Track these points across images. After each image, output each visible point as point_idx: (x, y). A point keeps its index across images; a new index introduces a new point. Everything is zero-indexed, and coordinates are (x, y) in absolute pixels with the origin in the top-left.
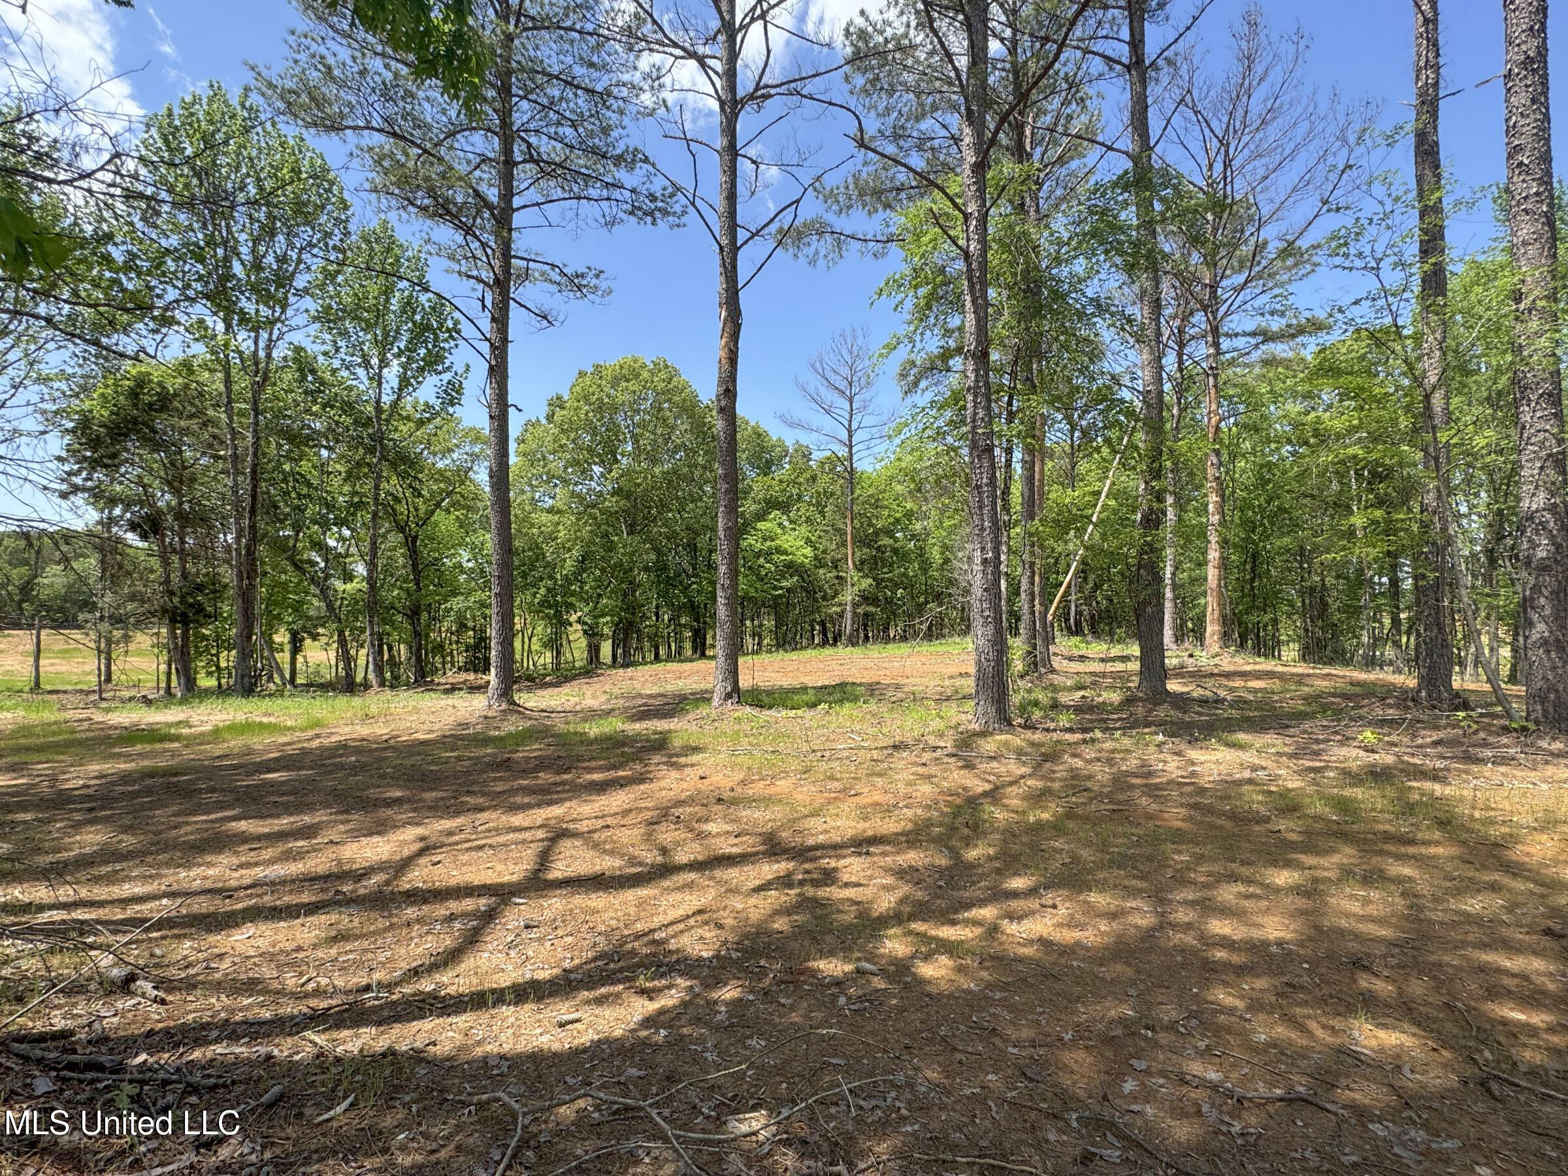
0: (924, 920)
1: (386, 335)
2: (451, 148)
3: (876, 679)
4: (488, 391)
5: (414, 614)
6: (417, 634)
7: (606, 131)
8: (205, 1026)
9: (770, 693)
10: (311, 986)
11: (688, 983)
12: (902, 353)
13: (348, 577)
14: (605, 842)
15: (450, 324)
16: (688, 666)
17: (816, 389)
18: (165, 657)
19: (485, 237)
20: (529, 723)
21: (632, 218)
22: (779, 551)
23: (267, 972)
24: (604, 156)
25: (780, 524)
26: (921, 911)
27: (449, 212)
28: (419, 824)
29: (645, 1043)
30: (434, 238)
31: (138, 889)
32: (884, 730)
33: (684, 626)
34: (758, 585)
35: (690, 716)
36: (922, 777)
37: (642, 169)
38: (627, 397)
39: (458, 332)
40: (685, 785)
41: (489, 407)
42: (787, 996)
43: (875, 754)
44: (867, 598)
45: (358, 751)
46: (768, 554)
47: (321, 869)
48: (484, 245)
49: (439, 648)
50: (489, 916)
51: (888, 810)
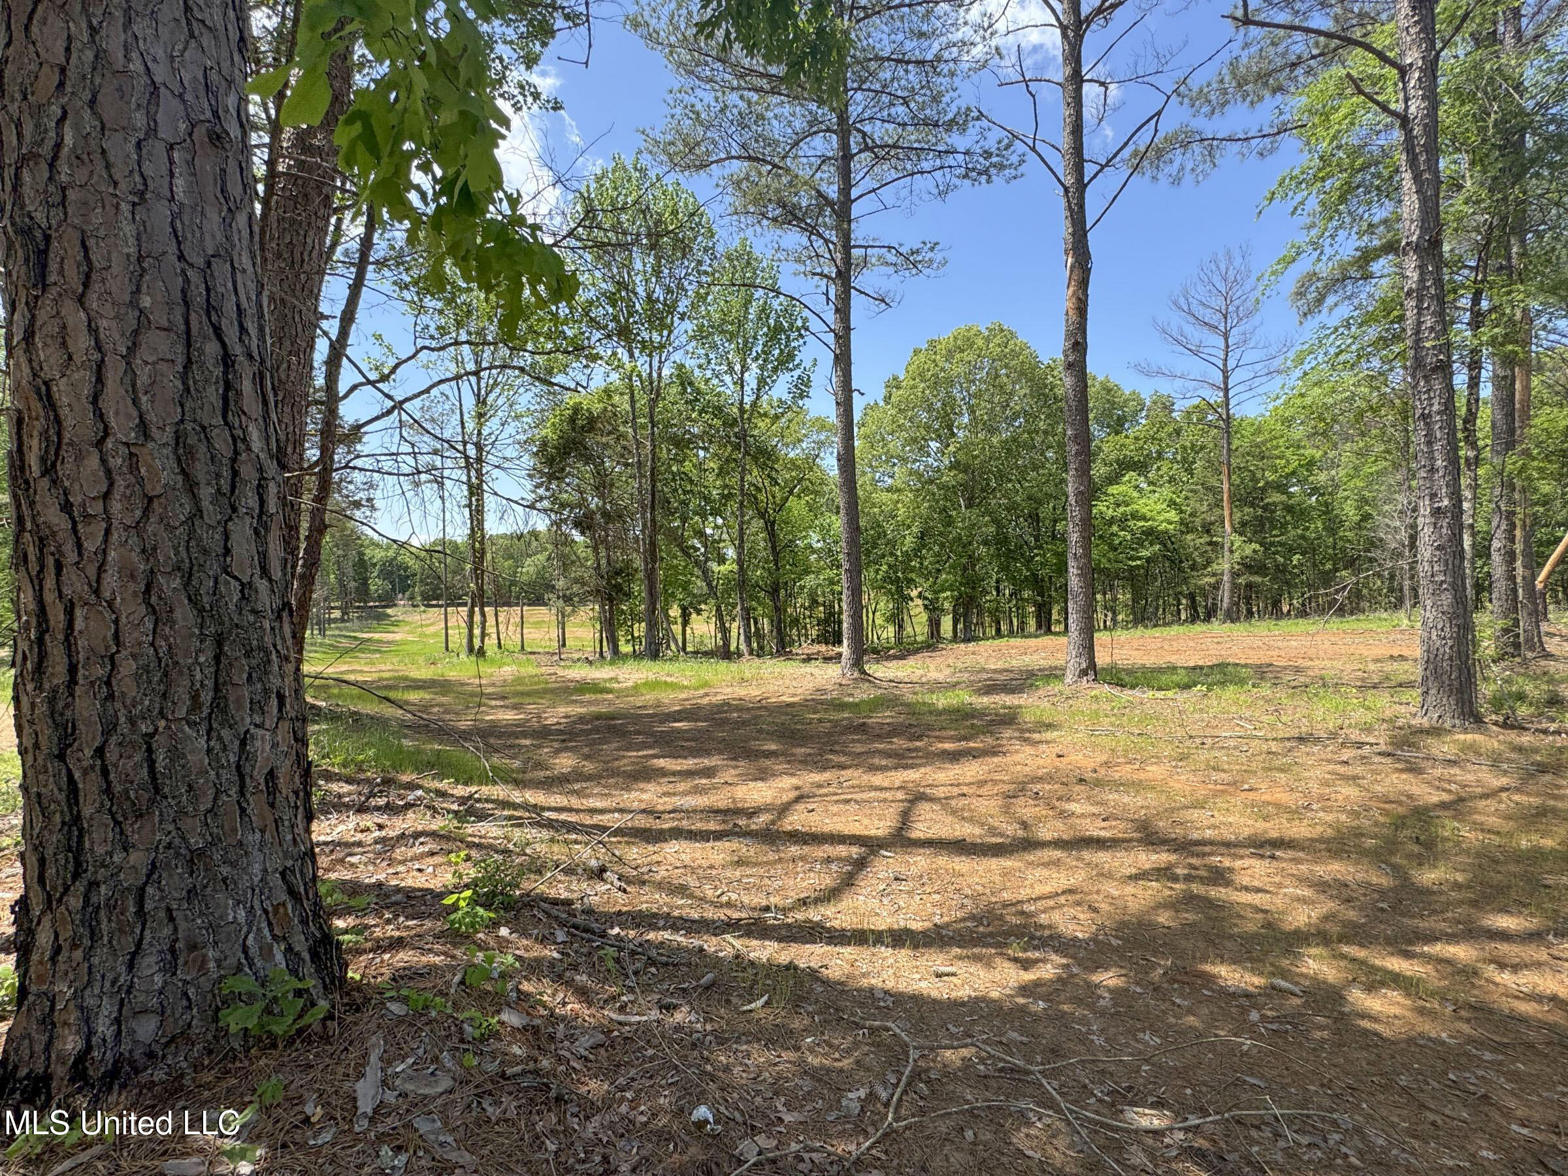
0: (1361, 945)
1: (746, 342)
2: (796, 157)
3: (1267, 661)
4: (834, 380)
5: (774, 591)
6: (777, 609)
7: (936, 99)
8: (655, 915)
9: (1130, 672)
10: (724, 899)
11: (1064, 961)
12: (1304, 265)
13: (722, 560)
14: (963, 810)
15: (799, 323)
16: (1032, 642)
17: (1180, 329)
18: (598, 627)
19: (827, 234)
20: (880, 691)
21: (967, 182)
22: (1135, 516)
23: (692, 882)
24: (936, 125)
25: (1136, 487)
26: (1354, 934)
27: (796, 217)
28: (793, 775)
29: (1023, 1009)
30: (783, 246)
31: (599, 804)
32: (1284, 719)
33: (1027, 600)
34: (1111, 555)
35: (1041, 692)
36: (1345, 778)
37: (974, 129)
38: (961, 369)
39: (807, 329)
40: (1041, 762)
41: (836, 394)
42: (1182, 996)
43: (1274, 746)
44: (1249, 566)
45: (738, 709)
46: (1123, 521)
47: (722, 805)
48: (827, 241)
49: (796, 622)
50: (861, 864)
51: (1295, 813)
